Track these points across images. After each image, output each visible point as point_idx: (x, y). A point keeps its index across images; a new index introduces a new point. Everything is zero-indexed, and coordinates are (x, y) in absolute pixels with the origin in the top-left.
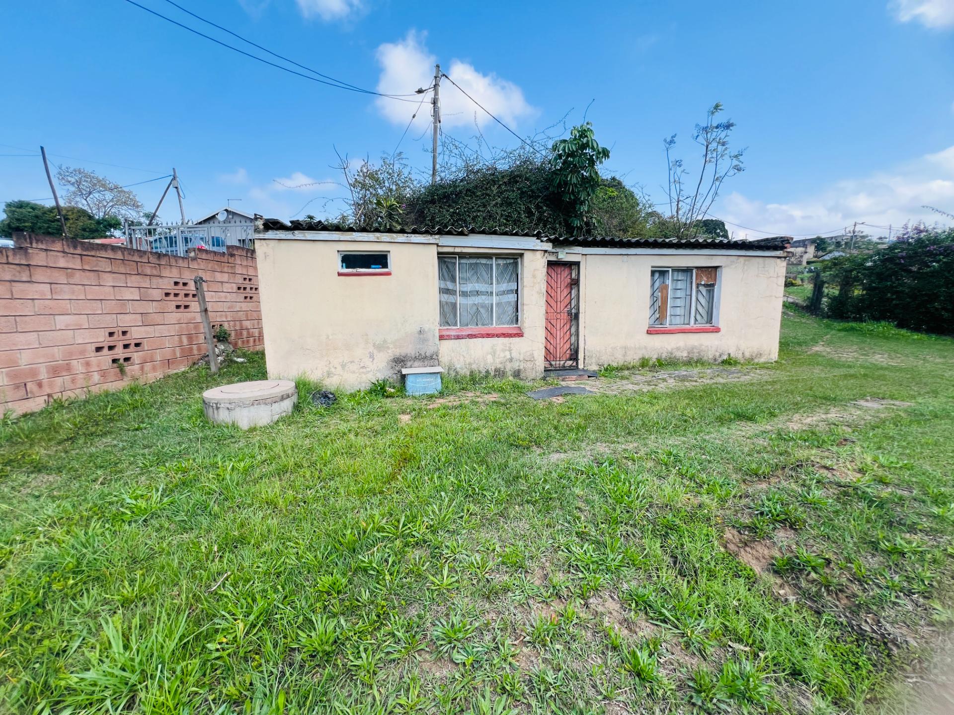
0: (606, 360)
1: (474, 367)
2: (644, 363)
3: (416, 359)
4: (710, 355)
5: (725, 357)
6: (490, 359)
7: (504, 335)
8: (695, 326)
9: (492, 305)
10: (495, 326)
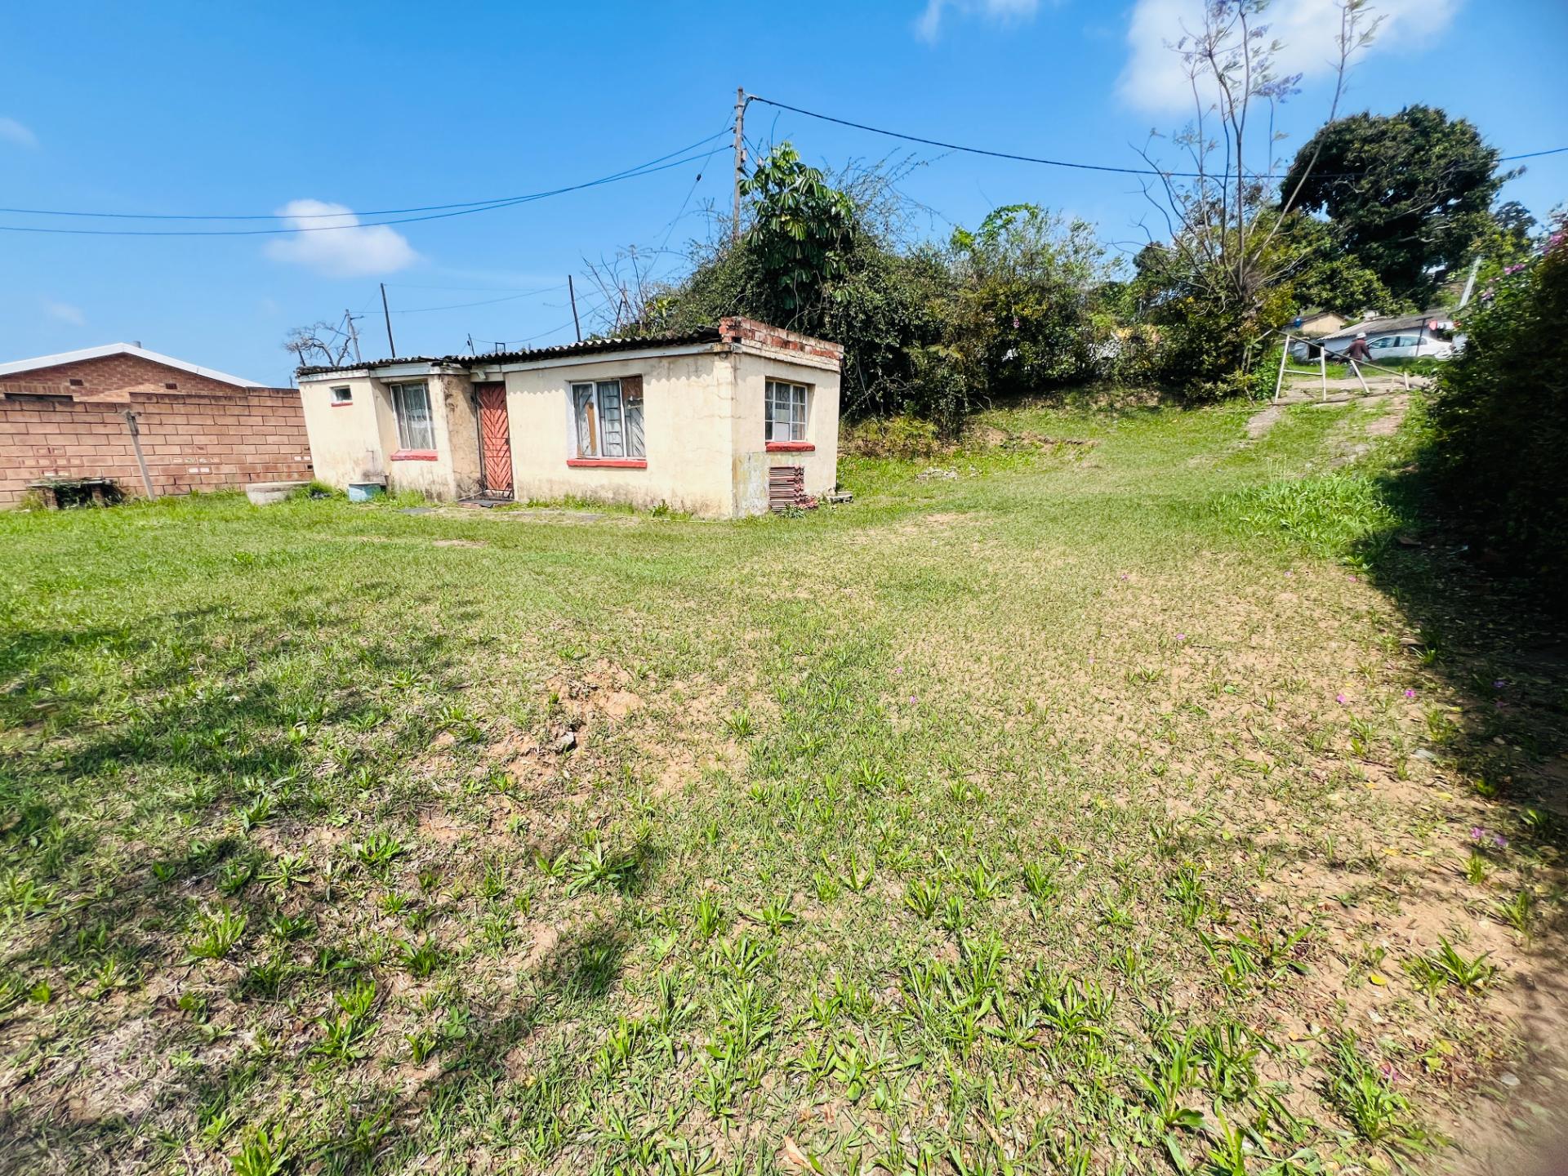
0: (535, 493)
2: (568, 501)
4: (639, 500)
5: (658, 504)
6: (421, 480)
7: (426, 458)
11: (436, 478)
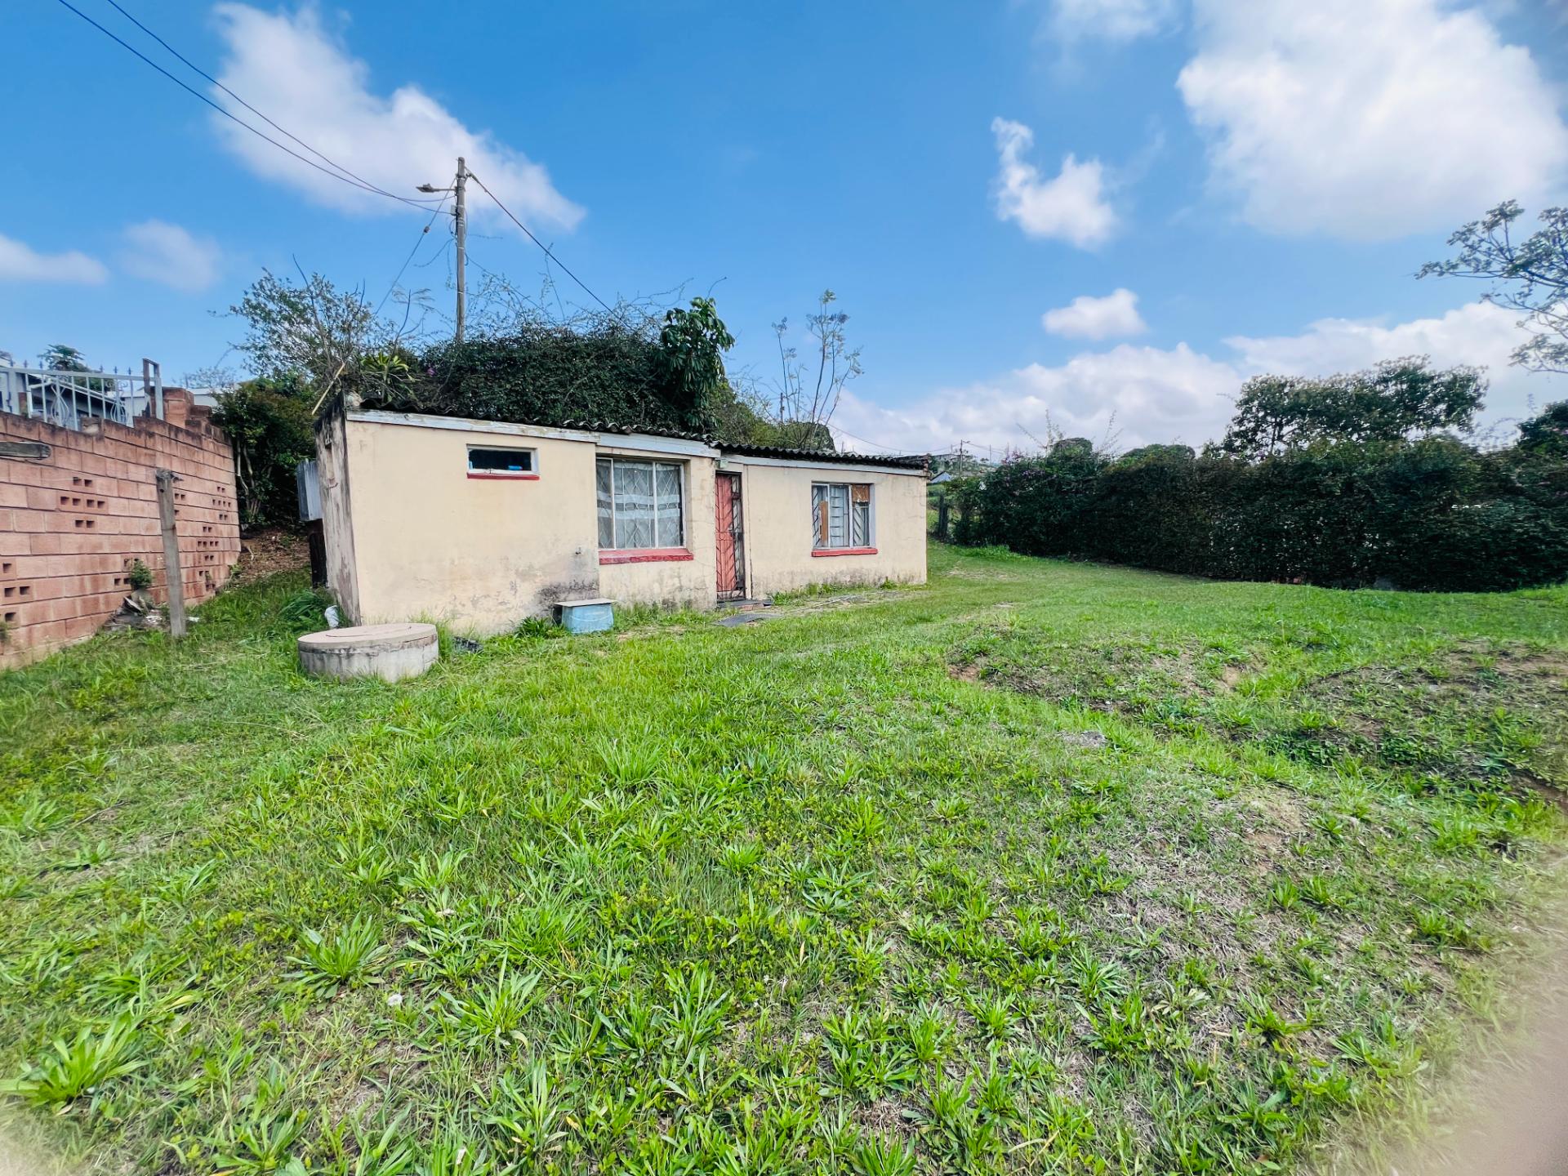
0: (774, 588)
1: (639, 598)
2: (811, 589)
3: (571, 589)
4: (870, 578)
5: (883, 581)
6: (656, 588)
7: (672, 558)
8: (856, 548)
9: (653, 521)
10: (658, 548)
11: (685, 583)
